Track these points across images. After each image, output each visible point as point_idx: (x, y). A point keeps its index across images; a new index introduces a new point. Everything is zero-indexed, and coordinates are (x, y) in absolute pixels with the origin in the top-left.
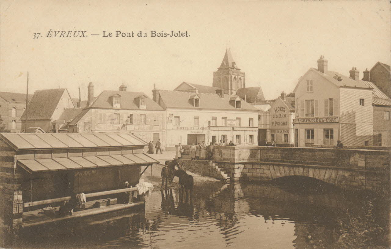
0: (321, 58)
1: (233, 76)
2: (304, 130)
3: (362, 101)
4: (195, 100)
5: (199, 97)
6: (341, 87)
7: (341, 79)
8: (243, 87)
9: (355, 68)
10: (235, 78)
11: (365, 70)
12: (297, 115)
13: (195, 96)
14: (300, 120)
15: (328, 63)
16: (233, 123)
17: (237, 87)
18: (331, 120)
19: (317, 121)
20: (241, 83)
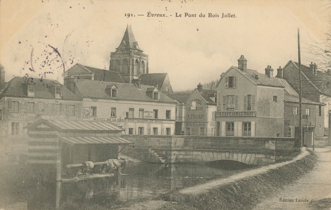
0: (241, 57)
1: (135, 59)
2: (225, 123)
3: (275, 98)
4: (112, 90)
5: (117, 87)
6: (258, 85)
7: (258, 77)
8: (146, 73)
9: (270, 67)
10: (137, 61)
11: (278, 68)
12: (219, 109)
13: (113, 85)
14: (221, 113)
15: (247, 62)
16: (150, 116)
17: (138, 72)
18: (249, 114)
19: (237, 115)
20: (144, 68)
